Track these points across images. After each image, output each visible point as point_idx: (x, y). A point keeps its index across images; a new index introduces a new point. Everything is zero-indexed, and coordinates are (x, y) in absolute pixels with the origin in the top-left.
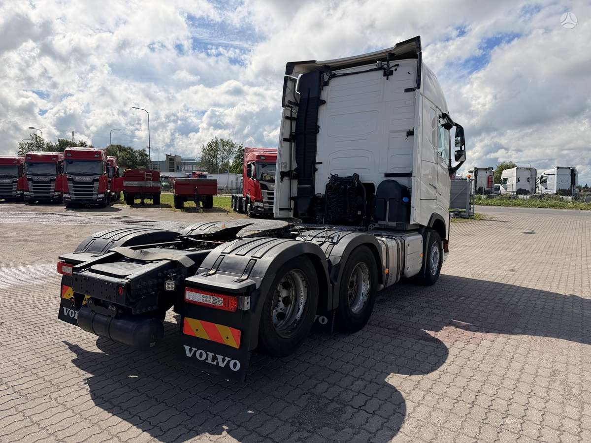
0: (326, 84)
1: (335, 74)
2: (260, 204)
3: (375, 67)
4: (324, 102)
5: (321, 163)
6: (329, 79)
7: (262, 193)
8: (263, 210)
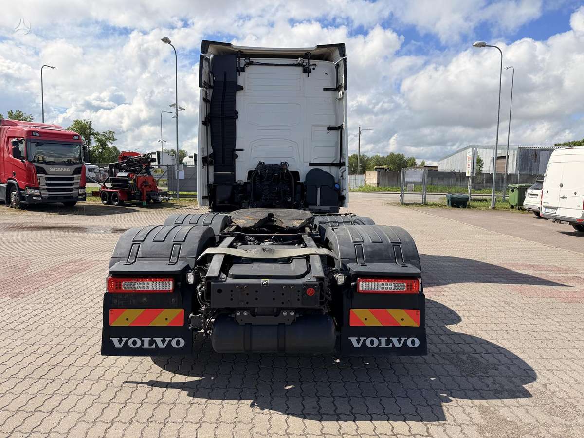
0: (243, 70)
1: (253, 62)
2: (36, 192)
3: (296, 63)
4: (241, 88)
5: (242, 150)
6: (245, 65)
7: (39, 178)
8: (40, 199)
